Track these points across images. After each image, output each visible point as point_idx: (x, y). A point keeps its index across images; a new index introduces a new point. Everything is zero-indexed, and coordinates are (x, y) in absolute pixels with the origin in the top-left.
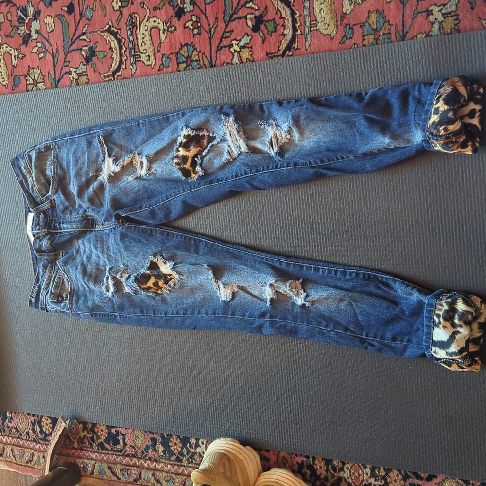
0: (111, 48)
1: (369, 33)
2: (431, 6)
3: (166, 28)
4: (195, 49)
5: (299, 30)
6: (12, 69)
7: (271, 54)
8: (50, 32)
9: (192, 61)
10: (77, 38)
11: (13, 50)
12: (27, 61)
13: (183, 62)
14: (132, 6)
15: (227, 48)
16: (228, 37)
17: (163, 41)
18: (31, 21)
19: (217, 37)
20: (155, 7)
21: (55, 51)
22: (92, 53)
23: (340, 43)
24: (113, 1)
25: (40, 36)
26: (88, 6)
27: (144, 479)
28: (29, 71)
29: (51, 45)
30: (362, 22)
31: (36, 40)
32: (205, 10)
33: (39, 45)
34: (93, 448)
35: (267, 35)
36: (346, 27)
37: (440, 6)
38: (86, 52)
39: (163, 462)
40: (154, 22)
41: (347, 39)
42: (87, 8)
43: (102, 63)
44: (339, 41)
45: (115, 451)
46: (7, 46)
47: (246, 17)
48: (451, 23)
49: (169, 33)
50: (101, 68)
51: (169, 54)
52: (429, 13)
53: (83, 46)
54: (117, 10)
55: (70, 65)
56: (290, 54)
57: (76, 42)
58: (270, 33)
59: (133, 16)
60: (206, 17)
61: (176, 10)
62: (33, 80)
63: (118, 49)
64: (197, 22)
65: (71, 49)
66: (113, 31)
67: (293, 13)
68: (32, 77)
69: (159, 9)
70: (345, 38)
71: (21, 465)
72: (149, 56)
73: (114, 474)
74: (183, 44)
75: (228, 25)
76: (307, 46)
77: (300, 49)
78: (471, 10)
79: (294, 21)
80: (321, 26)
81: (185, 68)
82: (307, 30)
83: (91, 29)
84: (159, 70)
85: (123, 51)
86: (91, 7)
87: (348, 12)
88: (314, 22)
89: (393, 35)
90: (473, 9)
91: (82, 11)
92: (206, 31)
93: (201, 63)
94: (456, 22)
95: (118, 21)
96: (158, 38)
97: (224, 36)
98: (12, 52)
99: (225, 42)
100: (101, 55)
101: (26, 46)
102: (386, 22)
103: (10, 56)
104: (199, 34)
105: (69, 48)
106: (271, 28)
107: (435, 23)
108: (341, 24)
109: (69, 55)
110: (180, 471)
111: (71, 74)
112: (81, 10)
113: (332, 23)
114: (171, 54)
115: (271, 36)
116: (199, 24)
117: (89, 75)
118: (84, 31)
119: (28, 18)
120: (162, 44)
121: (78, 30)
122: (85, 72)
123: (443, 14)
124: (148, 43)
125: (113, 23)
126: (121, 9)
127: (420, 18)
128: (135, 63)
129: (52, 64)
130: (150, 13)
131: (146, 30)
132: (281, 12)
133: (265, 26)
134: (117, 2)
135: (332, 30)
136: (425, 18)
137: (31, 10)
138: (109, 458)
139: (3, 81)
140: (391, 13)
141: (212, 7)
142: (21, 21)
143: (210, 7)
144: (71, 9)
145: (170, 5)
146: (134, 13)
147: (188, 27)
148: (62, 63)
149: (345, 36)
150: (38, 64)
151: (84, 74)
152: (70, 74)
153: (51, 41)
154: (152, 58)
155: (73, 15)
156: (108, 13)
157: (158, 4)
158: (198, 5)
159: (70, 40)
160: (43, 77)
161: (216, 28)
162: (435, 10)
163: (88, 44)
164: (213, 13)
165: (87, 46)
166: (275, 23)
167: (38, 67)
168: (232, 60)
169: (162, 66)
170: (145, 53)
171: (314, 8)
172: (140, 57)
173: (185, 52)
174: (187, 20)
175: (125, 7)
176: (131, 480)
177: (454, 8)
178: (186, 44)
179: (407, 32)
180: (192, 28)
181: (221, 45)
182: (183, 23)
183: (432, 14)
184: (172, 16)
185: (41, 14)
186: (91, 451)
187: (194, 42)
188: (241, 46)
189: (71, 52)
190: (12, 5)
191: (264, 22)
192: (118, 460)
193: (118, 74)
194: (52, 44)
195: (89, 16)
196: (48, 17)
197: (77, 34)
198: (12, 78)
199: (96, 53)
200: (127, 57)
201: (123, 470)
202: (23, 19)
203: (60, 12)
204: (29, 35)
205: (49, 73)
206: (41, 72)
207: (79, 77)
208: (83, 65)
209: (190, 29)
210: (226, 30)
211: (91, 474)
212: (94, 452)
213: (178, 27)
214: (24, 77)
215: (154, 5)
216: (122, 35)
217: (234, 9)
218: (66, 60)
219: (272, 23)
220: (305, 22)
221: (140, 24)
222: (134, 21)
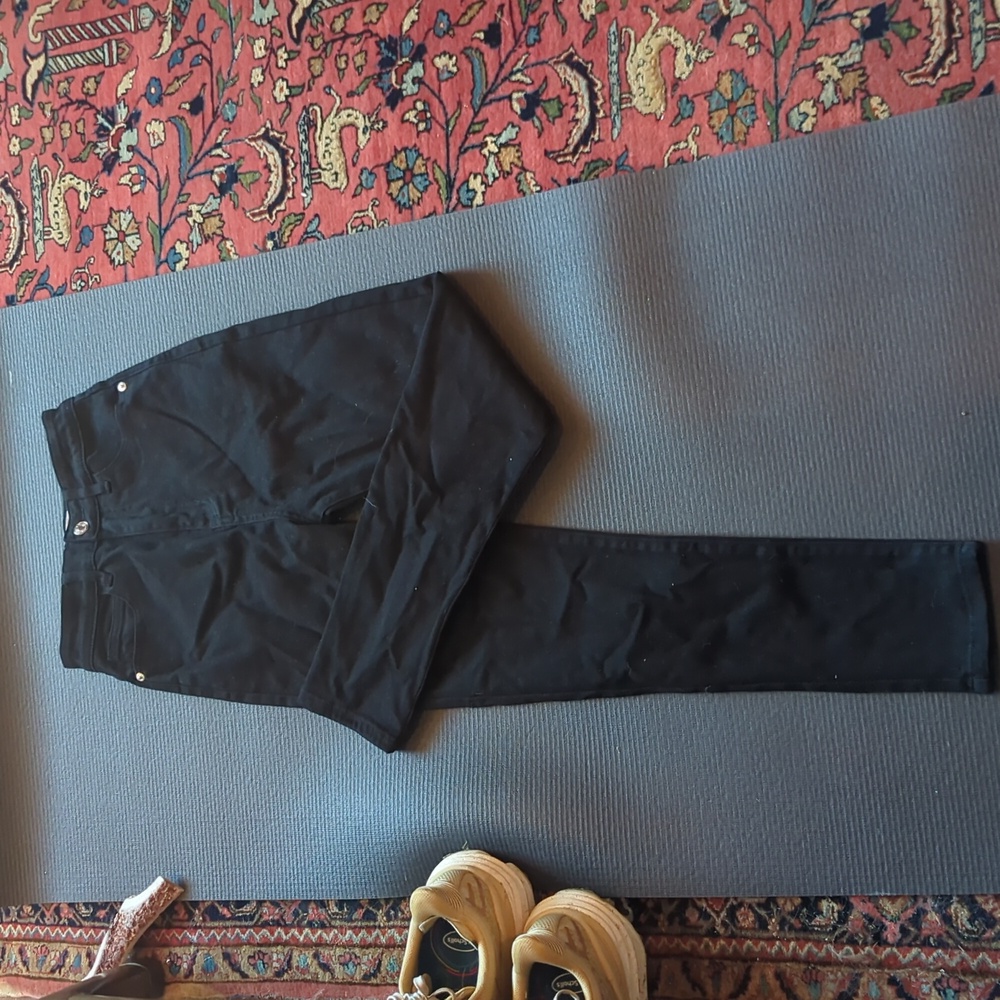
0: (267, 167)
1: (720, 107)
2: (820, 56)
3: (368, 124)
4: (420, 155)
5: (602, 112)
6: (79, 216)
7: (553, 152)
8: (155, 148)
9: (413, 175)
10: (207, 153)
11: (83, 183)
12: (109, 200)
13: (398, 179)
14: (309, 93)
15: (477, 150)
16: (479, 132)
17: (362, 147)
18: (121, 131)
19: (461, 131)
20: (352, 92)
21: (162, 178)
22: (232, 176)
23: (671, 125)
24: (274, 88)
25: (137, 155)
26: (229, 99)
27: (297, 968)
28: (111, 216)
29: (156, 169)
30: (709, 89)
31: (128, 162)
32: (440, 90)
33: (134, 170)
34: (193, 920)
35: (547, 123)
36: (681, 100)
37: (834, 56)
38: (221, 175)
39: (336, 928)
40: (349, 116)
41: (683, 118)
42: (227, 102)
43: (250, 192)
44: (670, 122)
45: (240, 919)
46: (72, 176)
47: (510, 98)
48: (854, 80)
49: (373, 132)
50: (247, 200)
51: (373, 168)
52: (819, 67)
53: (215, 167)
54: (281, 102)
55: (190, 201)
56: (587, 149)
57: (204, 160)
58: (551, 119)
59: (311, 109)
60: (441, 102)
61: (388, 94)
62: (117, 231)
63: (280, 166)
64: (425, 111)
65: (194, 172)
66: (274, 136)
67: (591, 85)
68: (117, 226)
69: (358, 95)
70: (680, 117)
71: (40, 979)
72: (336, 174)
73: (235, 967)
74: (399, 149)
75: (478, 112)
76: (616, 135)
77: (603, 141)
78: (884, 59)
79: (593, 97)
80: (638, 102)
81: (401, 188)
82: (614, 108)
83: (232, 136)
84: (354, 196)
85: (289, 169)
86: (235, 100)
87: (684, 77)
88: (627, 96)
89: (759, 106)
90: (887, 56)
91: (218, 107)
92: (440, 125)
93: (431, 178)
94: (862, 79)
95: (282, 120)
96: (354, 141)
97: (471, 130)
98: (83, 187)
99: (473, 140)
100: (247, 179)
101: (109, 174)
102: (748, 87)
103: (76, 194)
104: (427, 130)
105: (190, 171)
106: (553, 110)
107: (827, 82)
108: (672, 97)
109: (189, 183)
110: (371, 939)
111: (191, 216)
112: (216, 106)
113: (658, 95)
114: (377, 166)
115: (554, 124)
116: (429, 115)
117: (224, 214)
118: (219, 141)
119: (116, 127)
120: (361, 152)
121: (207, 140)
122: (217, 210)
123: (840, 68)
124: (336, 151)
125: (274, 123)
126: (290, 99)
127: (804, 77)
128: (310, 187)
129: (156, 202)
130: (341, 103)
131: (333, 131)
132: (571, 85)
133: (544, 108)
134: (282, 89)
135: (658, 106)
136: (811, 75)
137: (122, 113)
138: (225, 935)
140: (756, 73)
141: (452, 84)
142: (102, 132)
143: (448, 86)
144: (197, 106)
145: (377, 87)
147: (408, 120)
148: (175, 199)
149: (679, 114)
150: (128, 204)
151: (214, 213)
152: (188, 216)
153: (156, 162)
154: (342, 176)
155: (200, 115)
156: (264, 109)
157: (355, 86)
158: (427, 83)
159: (193, 158)
160: (136, 226)
161: (457, 118)
162: (827, 62)
163: (224, 162)
164: (453, 94)
165: (223, 165)
166: (560, 102)
167: (129, 208)
168: (486, 168)
169: (359, 189)
170: (331, 169)
172: (320, 177)
173: (401, 161)
174: (406, 109)
175: (297, 95)
177: (857, 58)
178: (405, 149)
179: (783, 100)
181: (466, 145)
182: (400, 114)
183: (822, 69)
184: (380, 104)
185: (142, 118)
186: (189, 928)
187: (418, 145)
188: (501, 144)
189: (193, 178)
190: (88, 106)
191: (542, 103)
192: (244, 937)
193: (278, 208)
194: (157, 166)
195: (230, 115)
196: (153, 122)
197: (207, 146)
198: (78, 231)
199: (240, 177)
200: (296, 178)
201: (254, 957)
202: (106, 129)
204: (116, 156)
205: (149, 217)
206: (133, 217)
207: (206, 220)
208: (215, 198)
209: (412, 123)
210: (476, 120)
211: (186, 977)
212: (196, 928)
213: (390, 122)
214: (100, 228)
215: (349, 89)
216: (287, 143)
217: (489, 86)
218: (183, 192)
219: (555, 104)
220: (611, 96)
221: (323, 121)
222: (311, 117)
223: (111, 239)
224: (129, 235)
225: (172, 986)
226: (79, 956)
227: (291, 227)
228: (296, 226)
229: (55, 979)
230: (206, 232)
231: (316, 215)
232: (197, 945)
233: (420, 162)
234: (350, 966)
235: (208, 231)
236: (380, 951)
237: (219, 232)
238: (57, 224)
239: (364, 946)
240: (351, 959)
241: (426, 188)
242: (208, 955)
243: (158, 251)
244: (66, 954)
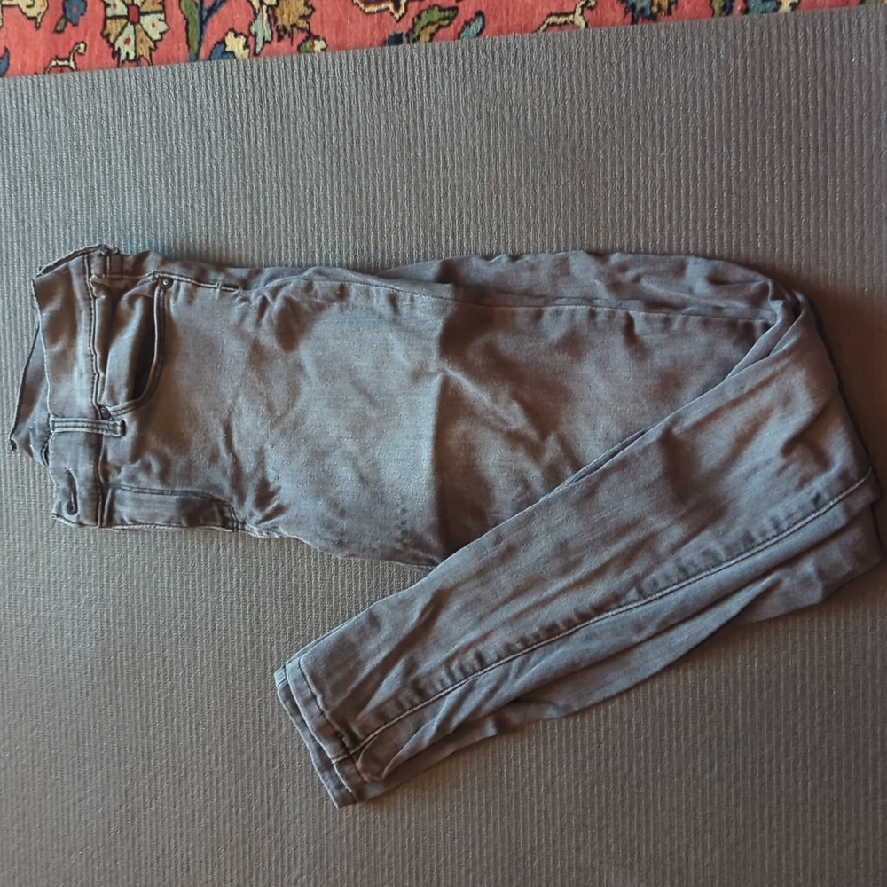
62: (127, 6)
160: (159, 0)
223: (115, 17)
224: (147, 13)
227: (432, 28)
228: (440, 27)
230: (280, 22)
231: (479, 14)
235: (284, 20)
237: (302, 24)
243: (195, 46)
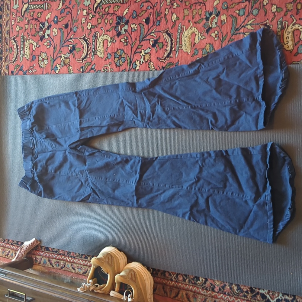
0: (83, 47)
1: (205, 53)
3: (111, 40)
4: (124, 52)
5: (174, 49)
6: (33, 52)
7: (159, 58)
8: (54, 36)
9: (121, 57)
10: (68, 40)
12: (41, 49)
13: (117, 58)
14: (97, 28)
15: (139, 53)
16: (140, 48)
17: (109, 47)
18: (46, 29)
19: (135, 47)
20: (108, 30)
21: (55, 45)
22: (74, 48)
23: (191, 56)
24: (88, 25)
25: (49, 37)
26: (75, 26)
27: (67, 267)
28: (41, 53)
29: (54, 42)
30: (203, 48)
31: (47, 39)
32: (131, 34)
33: (48, 41)
34: (42, 249)
36: (195, 49)
38: (71, 47)
39: (77, 259)
40: (106, 37)
41: (195, 55)
43: (78, 54)
44: (191, 55)
45: (54, 252)
46: (32, 40)
47: (150, 40)
50: (76, 56)
53: (69, 45)
54: (89, 29)
55: (62, 53)
56: (168, 59)
57: (67, 42)
58: (160, 48)
60: (131, 38)
61: (117, 33)
62: (42, 58)
63: (87, 48)
64: (127, 39)
65: (64, 45)
66: (86, 39)
67: (172, 40)
69: (110, 31)
70: (194, 55)
71: (2, 257)
73: (51, 264)
75: (141, 42)
76: (176, 56)
77: (173, 57)
79: (172, 44)
80: (183, 48)
81: (118, 60)
82: (177, 49)
83: (75, 37)
84: (105, 60)
85: (89, 49)
86: (77, 26)
87: (197, 43)
88: (181, 45)
91: (72, 28)
92: (130, 44)
93: (126, 59)
95: (89, 35)
97: (138, 47)
98: (34, 44)
99: (139, 50)
100: (77, 50)
101: (42, 41)
104: (127, 45)
105: (63, 44)
106: (161, 46)
108: (193, 48)
109: (62, 48)
110: (86, 264)
113: (189, 47)
114: (112, 53)
115: (160, 50)
116: (127, 41)
117: (70, 59)
118: (71, 37)
121: (68, 37)
122: (69, 57)
124: (102, 46)
125: (86, 35)
126: (91, 29)
128: (94, 55)
129: (53, 52)
130: (105, 33)
131: (102, 40)
132: (166, 40)
133: (158, 45)
134: (89, 26)
135: (189, 50)
137: (47, 25)
138: (50, 255)
139: (27, 57)
140: (216, 46)
142: (41, 29)
143: (134, 33)
144: (66, 26)
145: (115, 30)
146: (97, 32)
147: (122, 41)
148: (58, 52)
149: (194, 53)
150: (46, 51)
151: (68, 58)
152: (61, 57)
153: (54, 40)
154: (103, 54)
155: (67, 29)
156: (84, 30)
158: (128, 31)
159: (64, 41)
160: (47, 57)
161: (135, 43)
163: (72, 44)
164: (135, 36)
165: (71, 45)
166: (163, 44)
167: (46, 52)
168: (141, 59)
169: (107, 58)
170: (100, 51)
171: (182, 39)
173: (119, 53)
174: (122, 38)
175: (93, 28)
176: (59, 268)
178: (120, 49)
180: (124, 42)
181: (136, 51)
182: (120, 39)
184: (115, 35)
185: (52, 27)
186: (41, 251)
187: (124, 49)
188: (146, 53)
191: (158, 43)
192: (54, 256)
193: (85, 60)
195: (75, 30)
196: (55, 29)
197: (68, 38)
198: (32, 56)
199: (76, 49)
200: (90, 52)
201: (56, 262)
202: (42, 28)
203: (61, 27)
204: (44, 36)
205: (51, 56)
206: (47, 55)
207: (66, 60)
208: (68, 53)
209: (123, 42)
210: (140, 45)
211: (39, 264)
212: (43, 252)
213: (117, 41)
214: (38, 56)
215: (107, 29)
216: (90, 41)
217: (144, 36)
218: (60, 50)
219: (161, 44)
220: (177, 45)
221: (99, 37)
222: (96, 35)
223: (40, 60)
224: (45, 60)
225: (35, 265)
226: (13, 253)
227: (88, 66)
229: (6, 258)
231: (94, 64)
232: (42, 256)
233: (123, 54)
234: (80, 269)
235: (66, 63)
236: (87, 267)
237: (68, 63)
238: (27, 53)
239: (84, 265)
240: (80, 268)
241: (124, 62)
242: (45, 259)
243: (52, 66)
244: (9, 252)
